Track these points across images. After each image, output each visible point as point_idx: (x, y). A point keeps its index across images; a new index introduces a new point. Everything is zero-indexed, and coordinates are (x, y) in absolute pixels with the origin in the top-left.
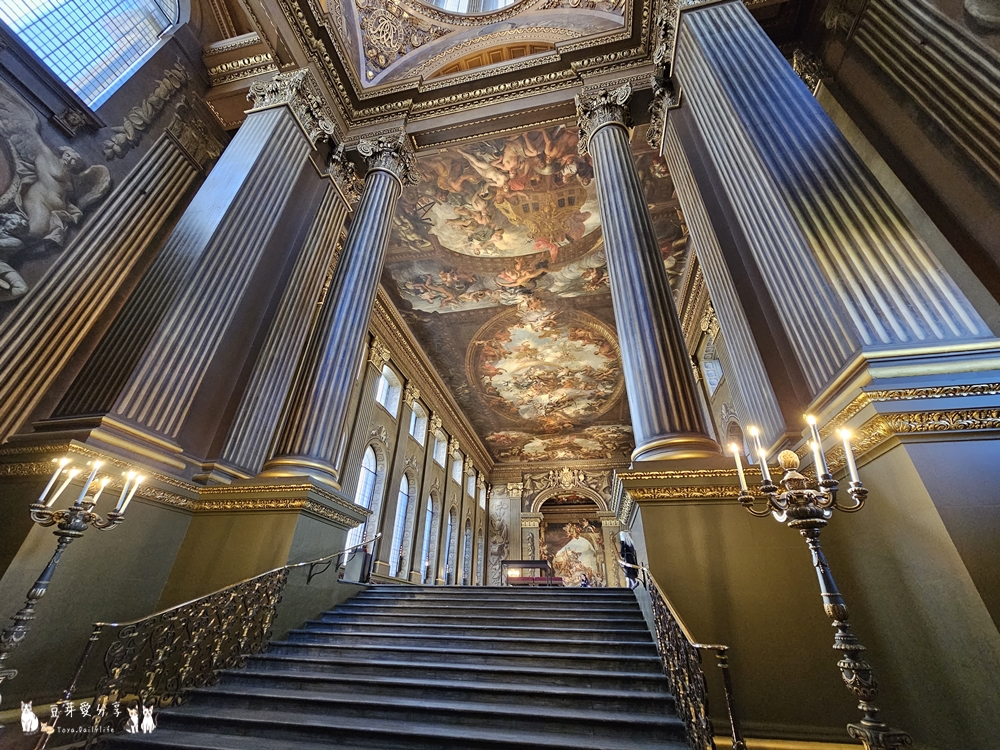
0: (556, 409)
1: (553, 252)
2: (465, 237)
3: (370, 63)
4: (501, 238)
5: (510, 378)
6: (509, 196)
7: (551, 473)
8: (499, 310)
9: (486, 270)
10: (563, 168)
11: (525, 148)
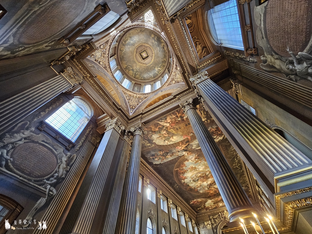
0: (211, 187)
1: (189, 138)
2: (163, 141)
3: (131, 109)
4: (173, 138)
5: (190, 179)
6: (172, 128)
7: (220, 214)
8: (179, 158)
9: (171, 147)
10: (183, 117)
11: (172, 116)
